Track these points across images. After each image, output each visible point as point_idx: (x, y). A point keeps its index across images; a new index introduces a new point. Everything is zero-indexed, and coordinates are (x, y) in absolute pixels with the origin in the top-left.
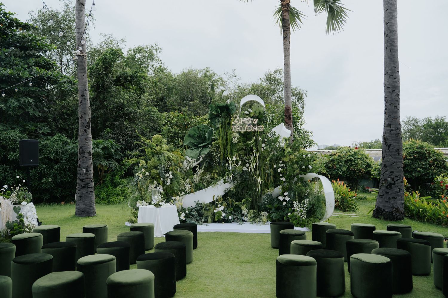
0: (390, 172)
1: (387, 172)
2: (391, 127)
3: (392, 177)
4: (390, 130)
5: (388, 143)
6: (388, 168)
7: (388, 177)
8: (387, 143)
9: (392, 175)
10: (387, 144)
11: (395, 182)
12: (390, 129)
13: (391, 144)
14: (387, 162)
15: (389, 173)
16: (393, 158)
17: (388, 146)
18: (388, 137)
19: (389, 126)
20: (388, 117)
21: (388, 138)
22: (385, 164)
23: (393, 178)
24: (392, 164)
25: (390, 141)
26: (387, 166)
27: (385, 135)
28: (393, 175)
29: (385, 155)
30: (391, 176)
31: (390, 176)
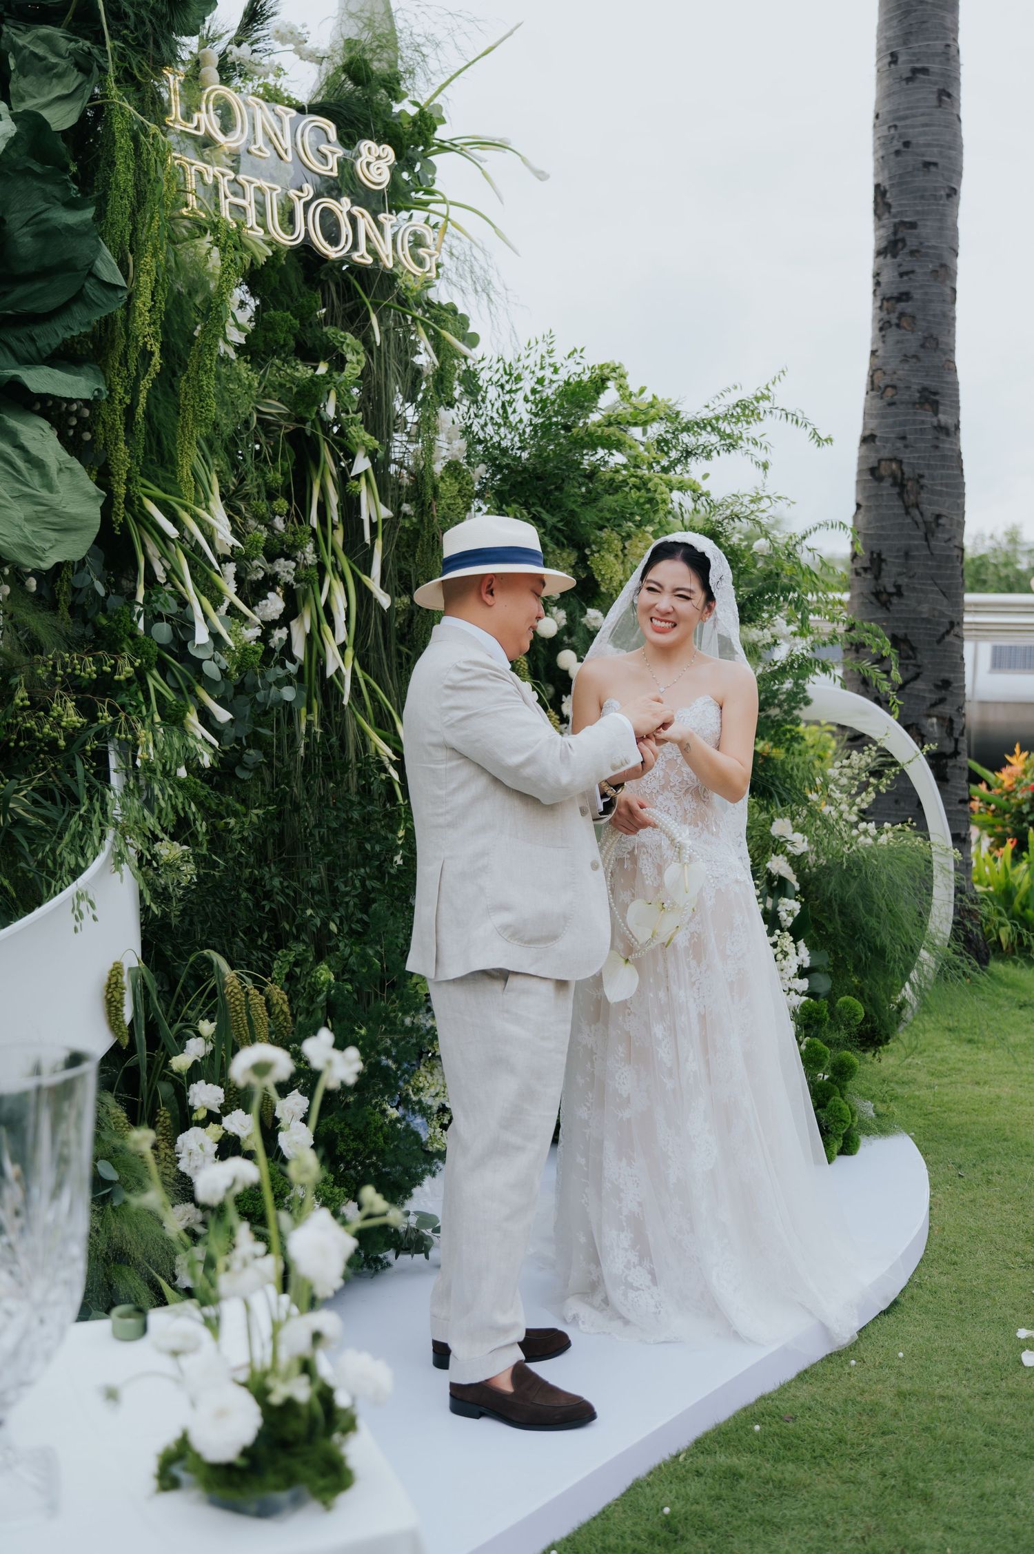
0: (937, 686)
1: (919, 685)
2: (936, 413)
3: (946, 710)
4: (935, 428)
5: (924, 507)
6: (924, 658)
7: (929, 716)
8: (917, 506)
9: (942, 701)
10: (915, 512)
11: (957, 741)
12: (935, 420)
13: (938, 516)
14: (915, 620)
15: (930, 691)
16: (945, 602)
17: (922, 526)
18: (926, 472)
19: (927, 400)
20: (923, 346)
21: (921, 476)
22: (900, 633)
23: (951, 721)
24: (943, 636)
25: (933, 492)
26: (913, 649)
27: (906, 456)
28: (949, 699)
29: (903, 581)
30: (940, 709)
31: (933, 705)
